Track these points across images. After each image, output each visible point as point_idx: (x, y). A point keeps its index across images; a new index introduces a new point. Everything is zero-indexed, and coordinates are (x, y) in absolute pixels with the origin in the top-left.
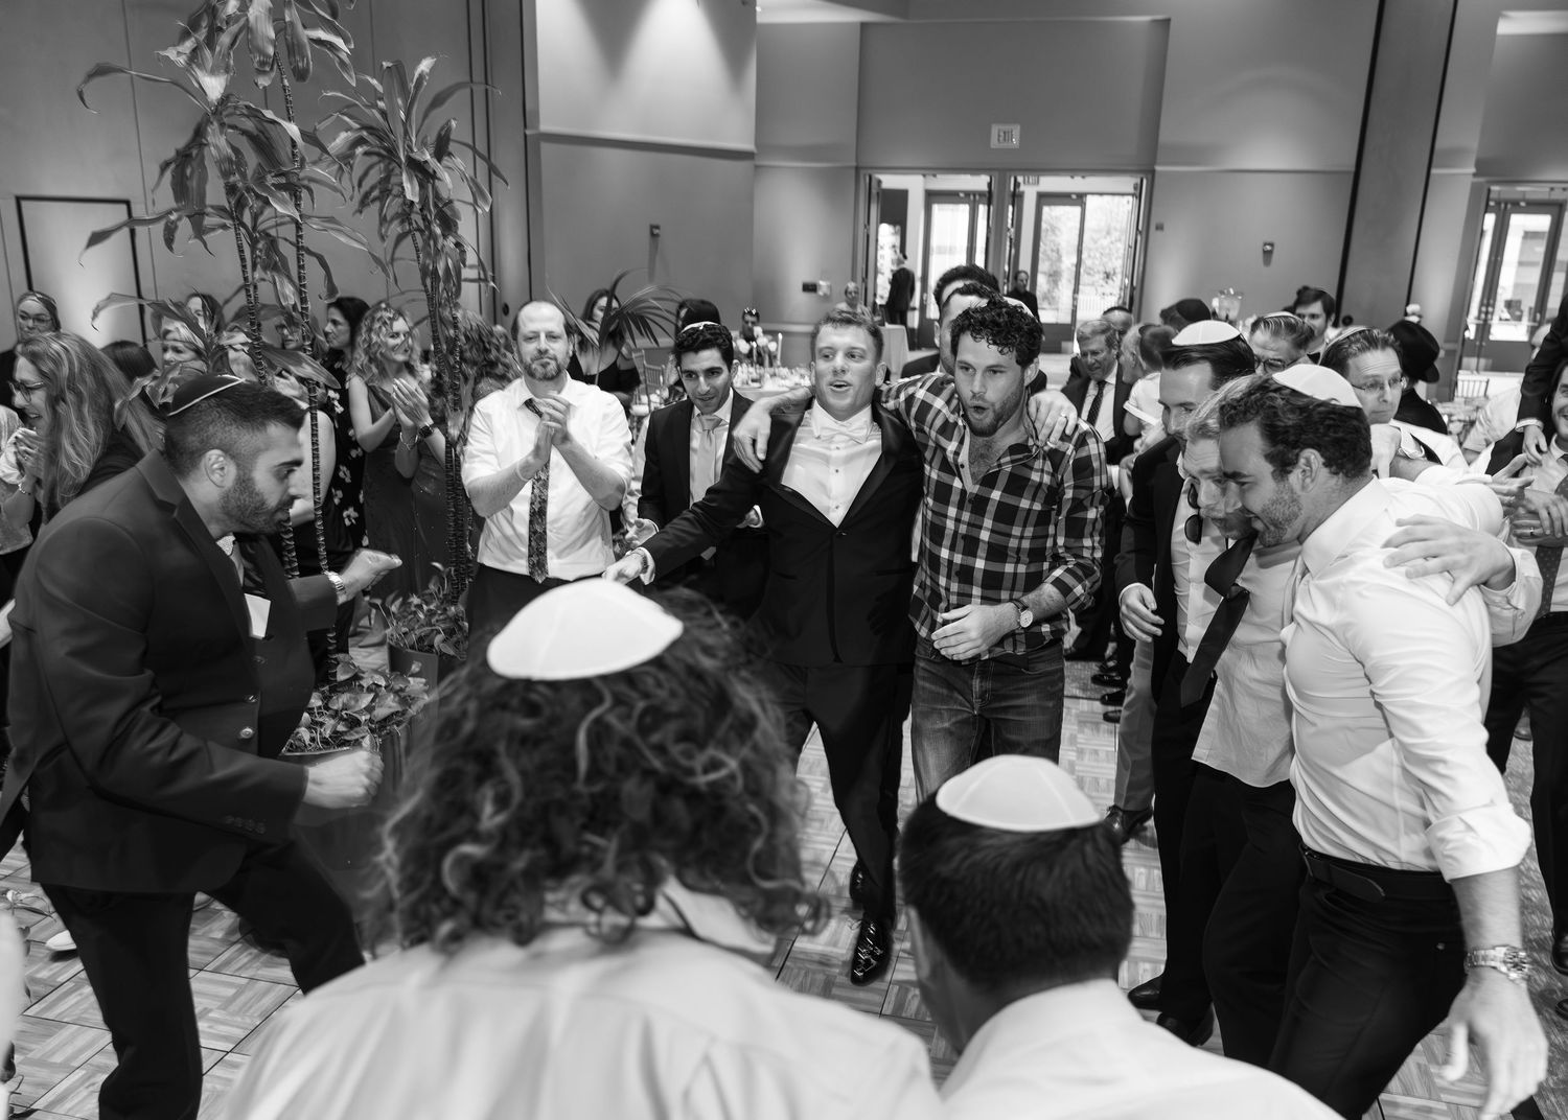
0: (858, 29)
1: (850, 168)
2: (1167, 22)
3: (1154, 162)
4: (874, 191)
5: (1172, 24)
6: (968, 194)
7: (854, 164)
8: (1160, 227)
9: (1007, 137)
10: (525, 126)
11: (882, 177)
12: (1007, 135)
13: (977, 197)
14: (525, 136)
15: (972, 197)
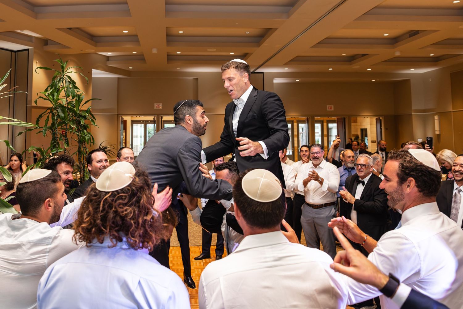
0: (117, 79)
1: (116, 114)
2: (197, 79)
4: (122, 121)
5: (199, 80)
6: (143, 121)
7: (117, 114)
9: (159, 106)
10: (27, 104)
11: (124, 117)
13: (146, 122)
14: (27, 107)
15: (144, 122)
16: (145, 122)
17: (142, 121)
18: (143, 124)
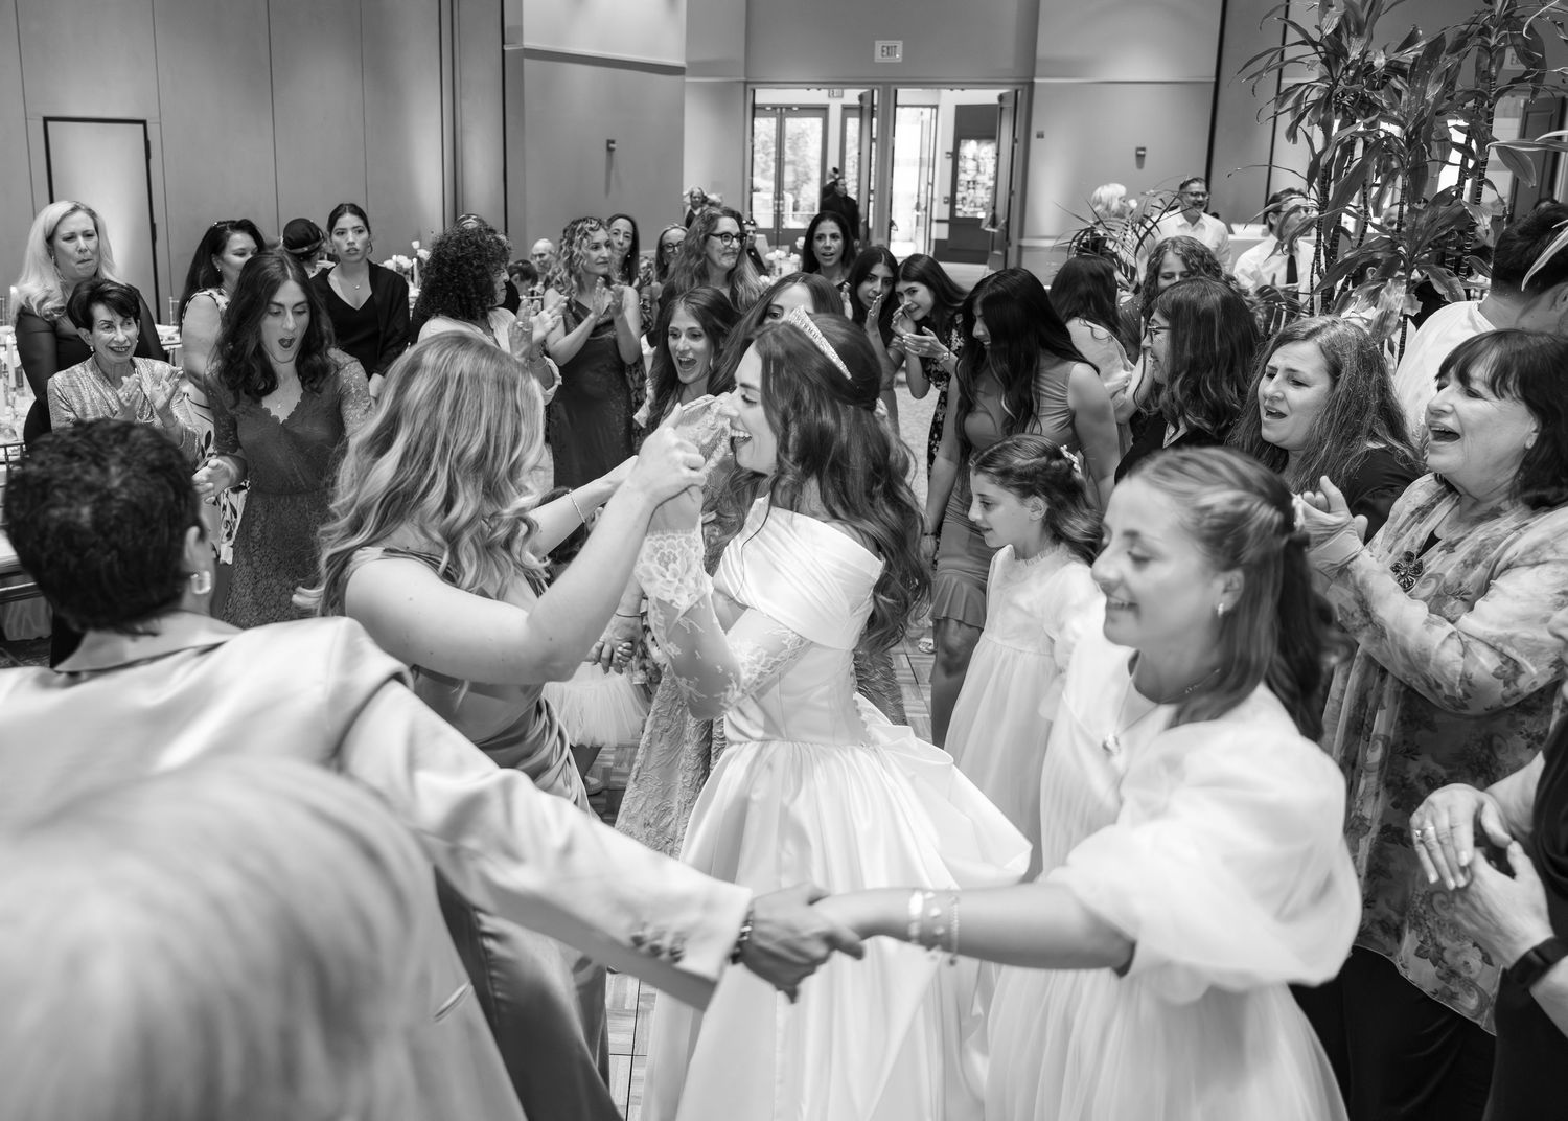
1: (739, 82)
3: (1033, 76)
7: (743, 79)
8: (1040, 136)
9: (890, 52)
10: (503, 43)
12: (890, 51)
16: (781, 108)
17: (769, 108)
18: (772, 117)
